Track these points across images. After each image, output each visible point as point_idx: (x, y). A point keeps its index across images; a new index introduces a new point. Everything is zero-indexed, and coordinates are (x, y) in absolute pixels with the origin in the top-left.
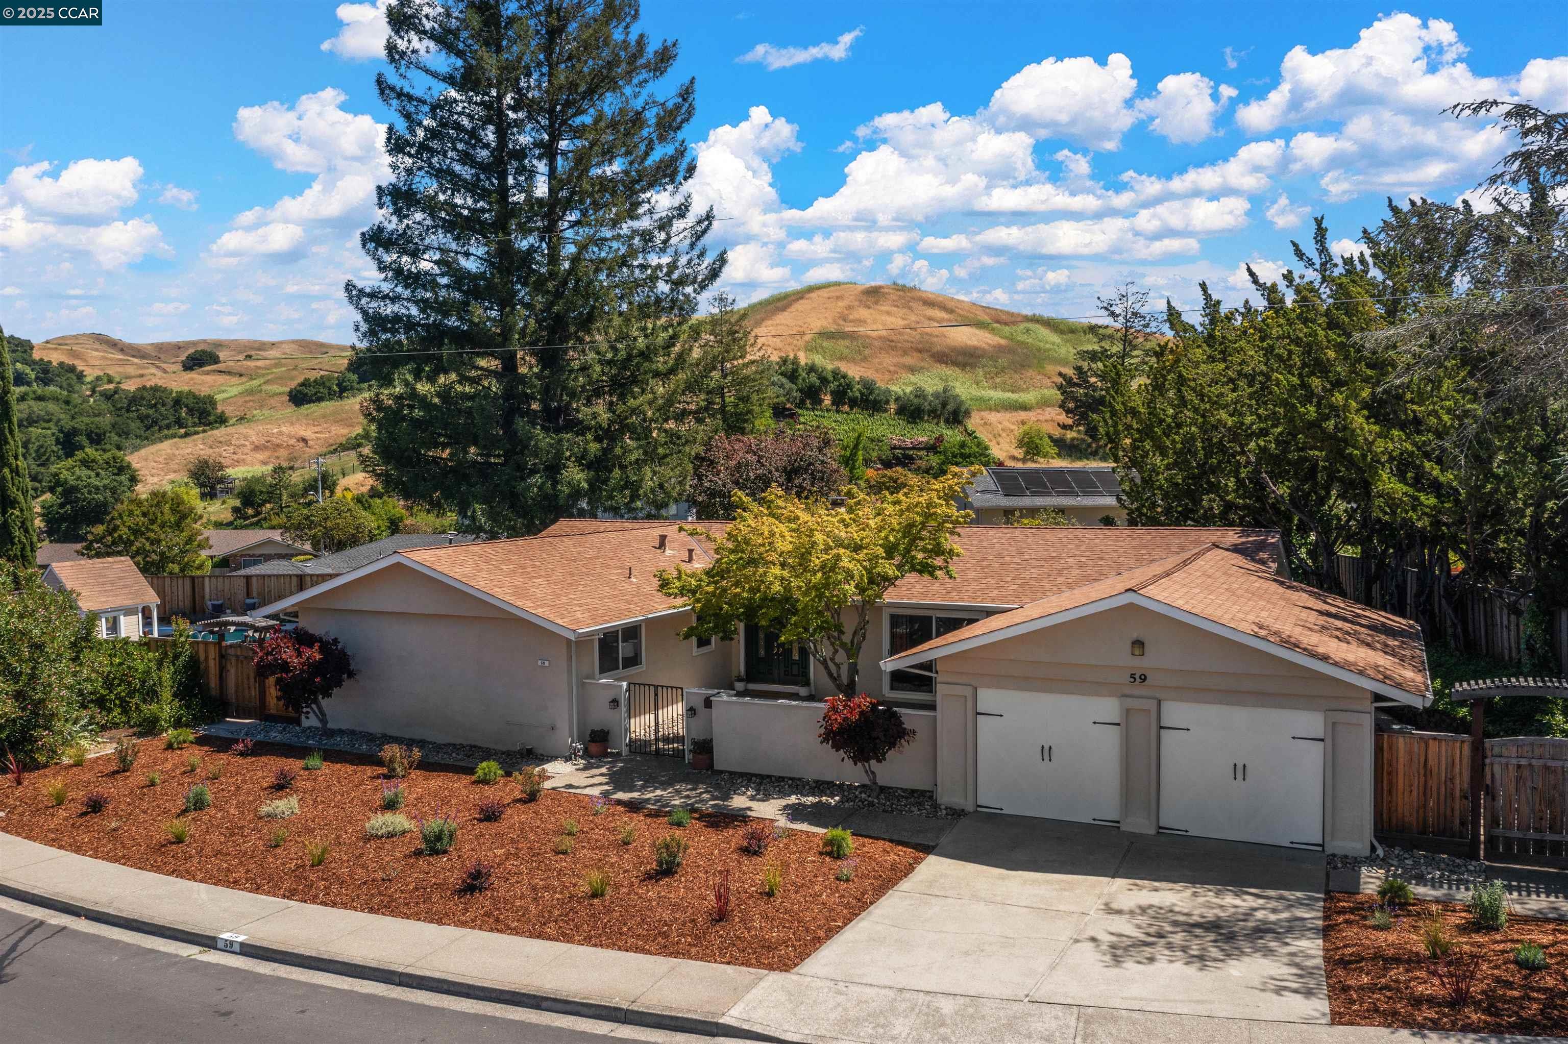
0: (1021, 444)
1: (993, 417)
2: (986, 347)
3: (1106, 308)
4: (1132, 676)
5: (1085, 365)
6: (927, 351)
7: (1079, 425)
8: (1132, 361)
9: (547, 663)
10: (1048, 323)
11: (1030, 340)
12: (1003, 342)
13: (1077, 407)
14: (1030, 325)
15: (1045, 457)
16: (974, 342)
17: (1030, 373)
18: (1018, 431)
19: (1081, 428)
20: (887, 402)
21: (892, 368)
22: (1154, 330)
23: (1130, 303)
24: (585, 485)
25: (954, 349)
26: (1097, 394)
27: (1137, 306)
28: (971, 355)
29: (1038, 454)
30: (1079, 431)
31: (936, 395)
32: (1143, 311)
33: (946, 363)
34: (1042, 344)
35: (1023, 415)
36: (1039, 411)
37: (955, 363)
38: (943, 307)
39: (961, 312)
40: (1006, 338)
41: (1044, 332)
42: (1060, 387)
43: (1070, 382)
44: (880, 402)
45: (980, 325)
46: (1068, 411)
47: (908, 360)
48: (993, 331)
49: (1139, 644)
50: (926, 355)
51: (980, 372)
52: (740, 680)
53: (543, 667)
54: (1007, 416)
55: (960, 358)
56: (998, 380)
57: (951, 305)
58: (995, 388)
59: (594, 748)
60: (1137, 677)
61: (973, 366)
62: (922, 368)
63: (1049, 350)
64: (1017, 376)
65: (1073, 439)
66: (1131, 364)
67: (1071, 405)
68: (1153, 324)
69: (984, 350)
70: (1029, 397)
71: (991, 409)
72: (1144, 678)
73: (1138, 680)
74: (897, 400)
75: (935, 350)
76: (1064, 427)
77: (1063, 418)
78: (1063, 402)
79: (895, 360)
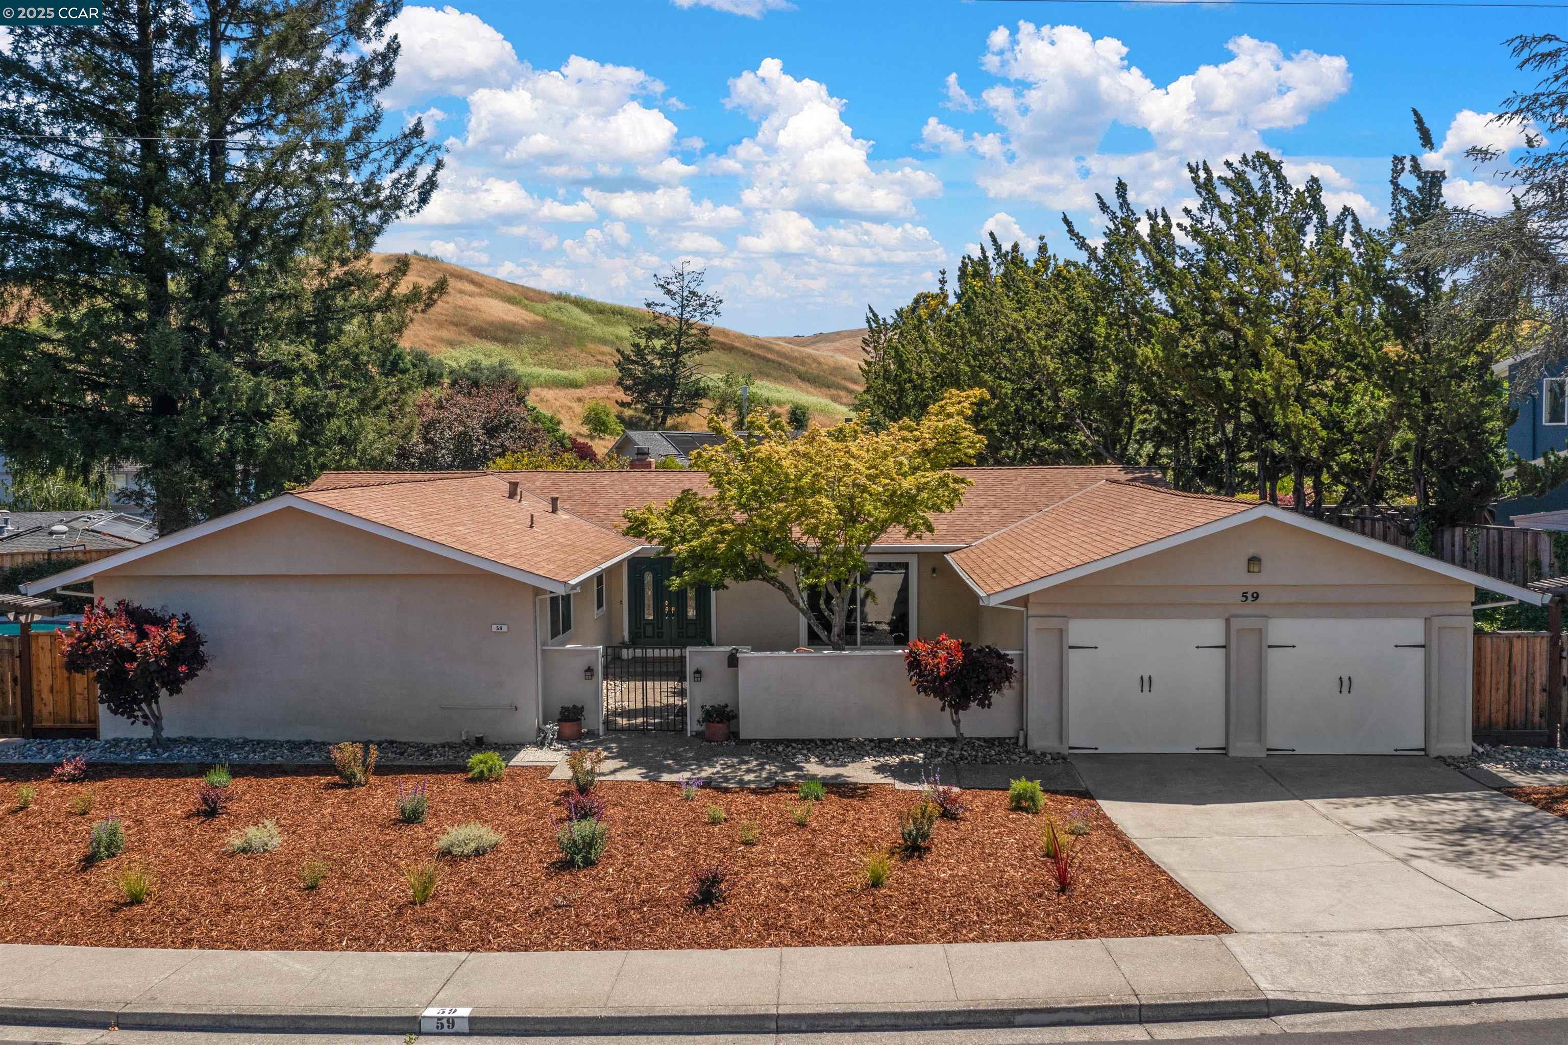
0: (587, 420)
1: (549, 394)
2: (522, 322)
3: (662, 286)
4: (1244, 595)
5: (642, 342)
6: (464, 325)
7: (638, 402)
8: (689, 340)
9: (505, 628)
10: (579, 303)
11: (565, 318)
12: (540, 319)
13: (635, 384)
14: (562, 304)
15: (611, 434)
16: (510, 318)
17: (573, 350)
18: (578, 409)
19: (639, 406)
20: (441, 376)
21: (430, 342)
22: (711, 309)
23: (686, 283)
24: (294, 438)
25: (491, 324)
26: (655, 372)
27: (693, 286)
28: (511, 331)
29: (604, 432)
30: (636, 409)
31: (492, 369)
32: (700, 291)
33: (486, 338)
34: (578, 323)
35: (578, 392)
36: (590, 389)
37: (495, 339)
38: (472, 282)
39: (490, 287)
40: (538, 314)
41: (576, 311)
42: (618, 365)
43: (627, 359)
44: (434, 374)
45: (511, 300)
46: (626, 389)
47: (445, 334)
48: (526, 307)
49: (1254, 560)
50: (462, 329)
51: (525, 349)
52: (624, 645)
53: (499, 633)
54: (562, 392)
55: (500, 334)
56: (543, 357)
57: (476, 278)
58: (541, 364)
59: (569, 728)
60: (1249, 595)
61: (517, 342)
62: (462, 342)
63: (586, 329)
64: (561, 353)
65: (631, 417)
66: (687, 343)
67: (629, 382)
68: (709, 304)
69: (522, 326)
70: (578, 374)
71: (541, 386)
72: (1256, 596)
73: (1250, 598)
74: (451, 372)
75: (473, 323)
76: (623, 404)
77: (620, 395)
78: (621, 379)
79: (433, 333)
